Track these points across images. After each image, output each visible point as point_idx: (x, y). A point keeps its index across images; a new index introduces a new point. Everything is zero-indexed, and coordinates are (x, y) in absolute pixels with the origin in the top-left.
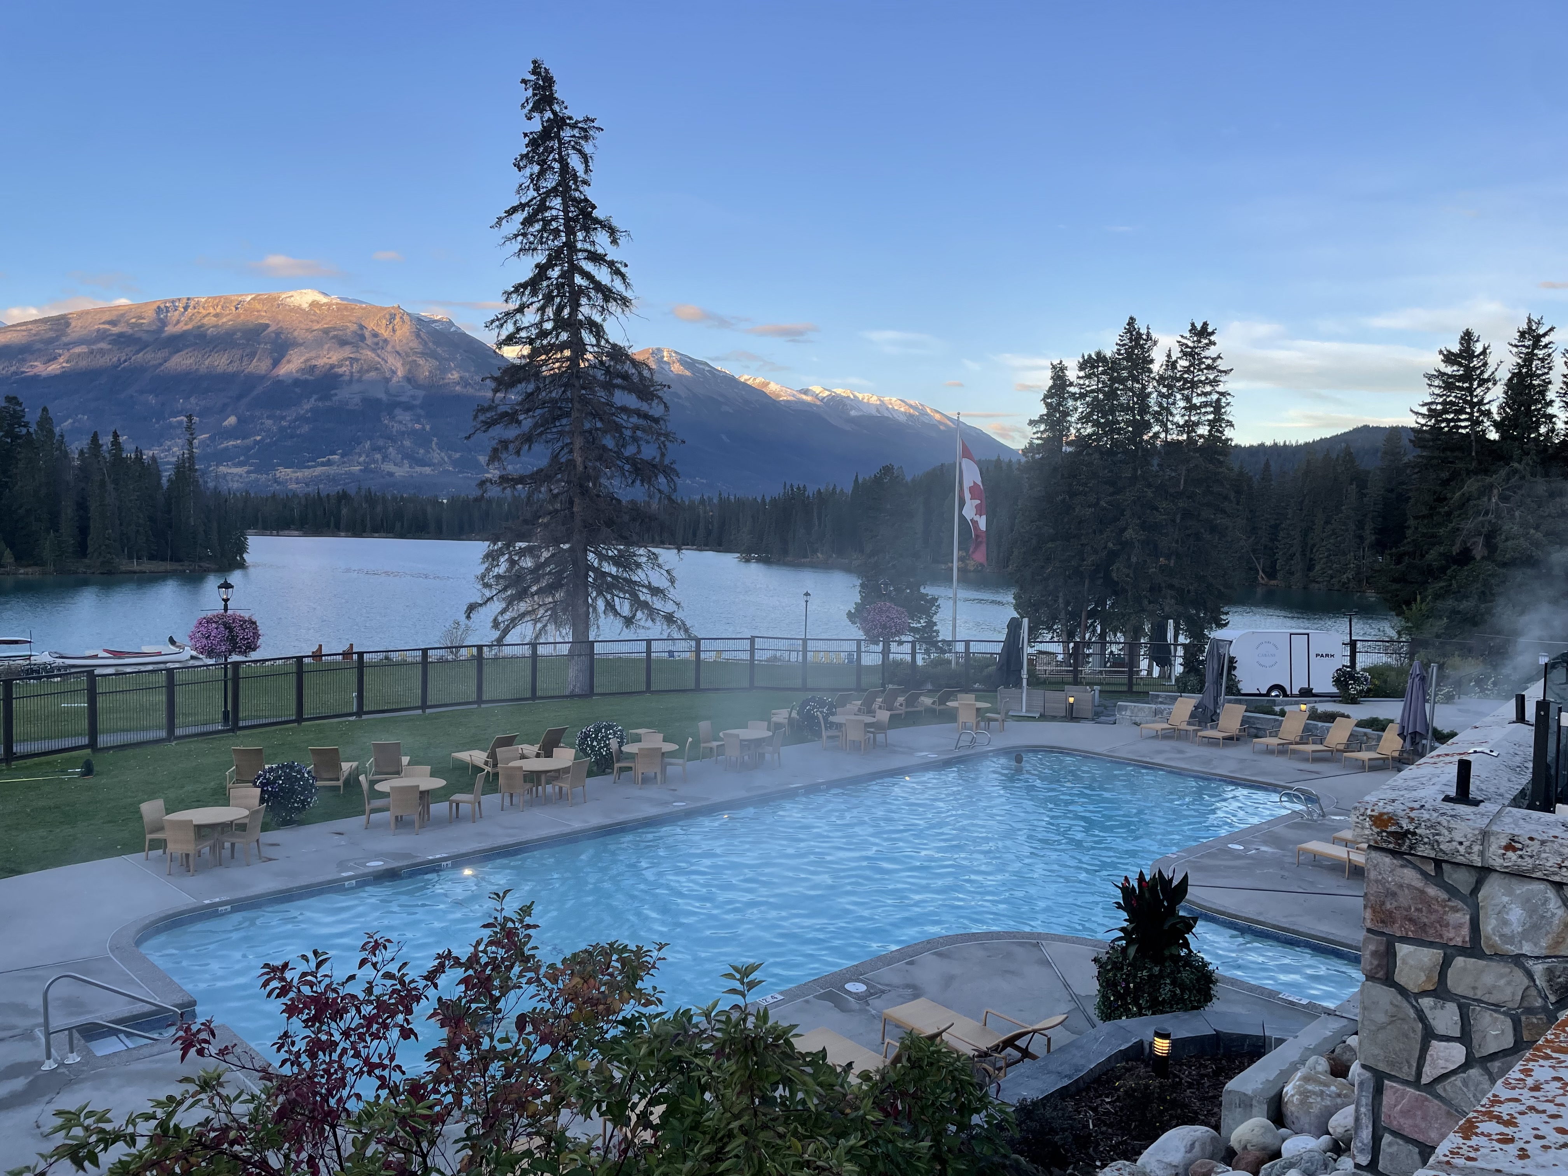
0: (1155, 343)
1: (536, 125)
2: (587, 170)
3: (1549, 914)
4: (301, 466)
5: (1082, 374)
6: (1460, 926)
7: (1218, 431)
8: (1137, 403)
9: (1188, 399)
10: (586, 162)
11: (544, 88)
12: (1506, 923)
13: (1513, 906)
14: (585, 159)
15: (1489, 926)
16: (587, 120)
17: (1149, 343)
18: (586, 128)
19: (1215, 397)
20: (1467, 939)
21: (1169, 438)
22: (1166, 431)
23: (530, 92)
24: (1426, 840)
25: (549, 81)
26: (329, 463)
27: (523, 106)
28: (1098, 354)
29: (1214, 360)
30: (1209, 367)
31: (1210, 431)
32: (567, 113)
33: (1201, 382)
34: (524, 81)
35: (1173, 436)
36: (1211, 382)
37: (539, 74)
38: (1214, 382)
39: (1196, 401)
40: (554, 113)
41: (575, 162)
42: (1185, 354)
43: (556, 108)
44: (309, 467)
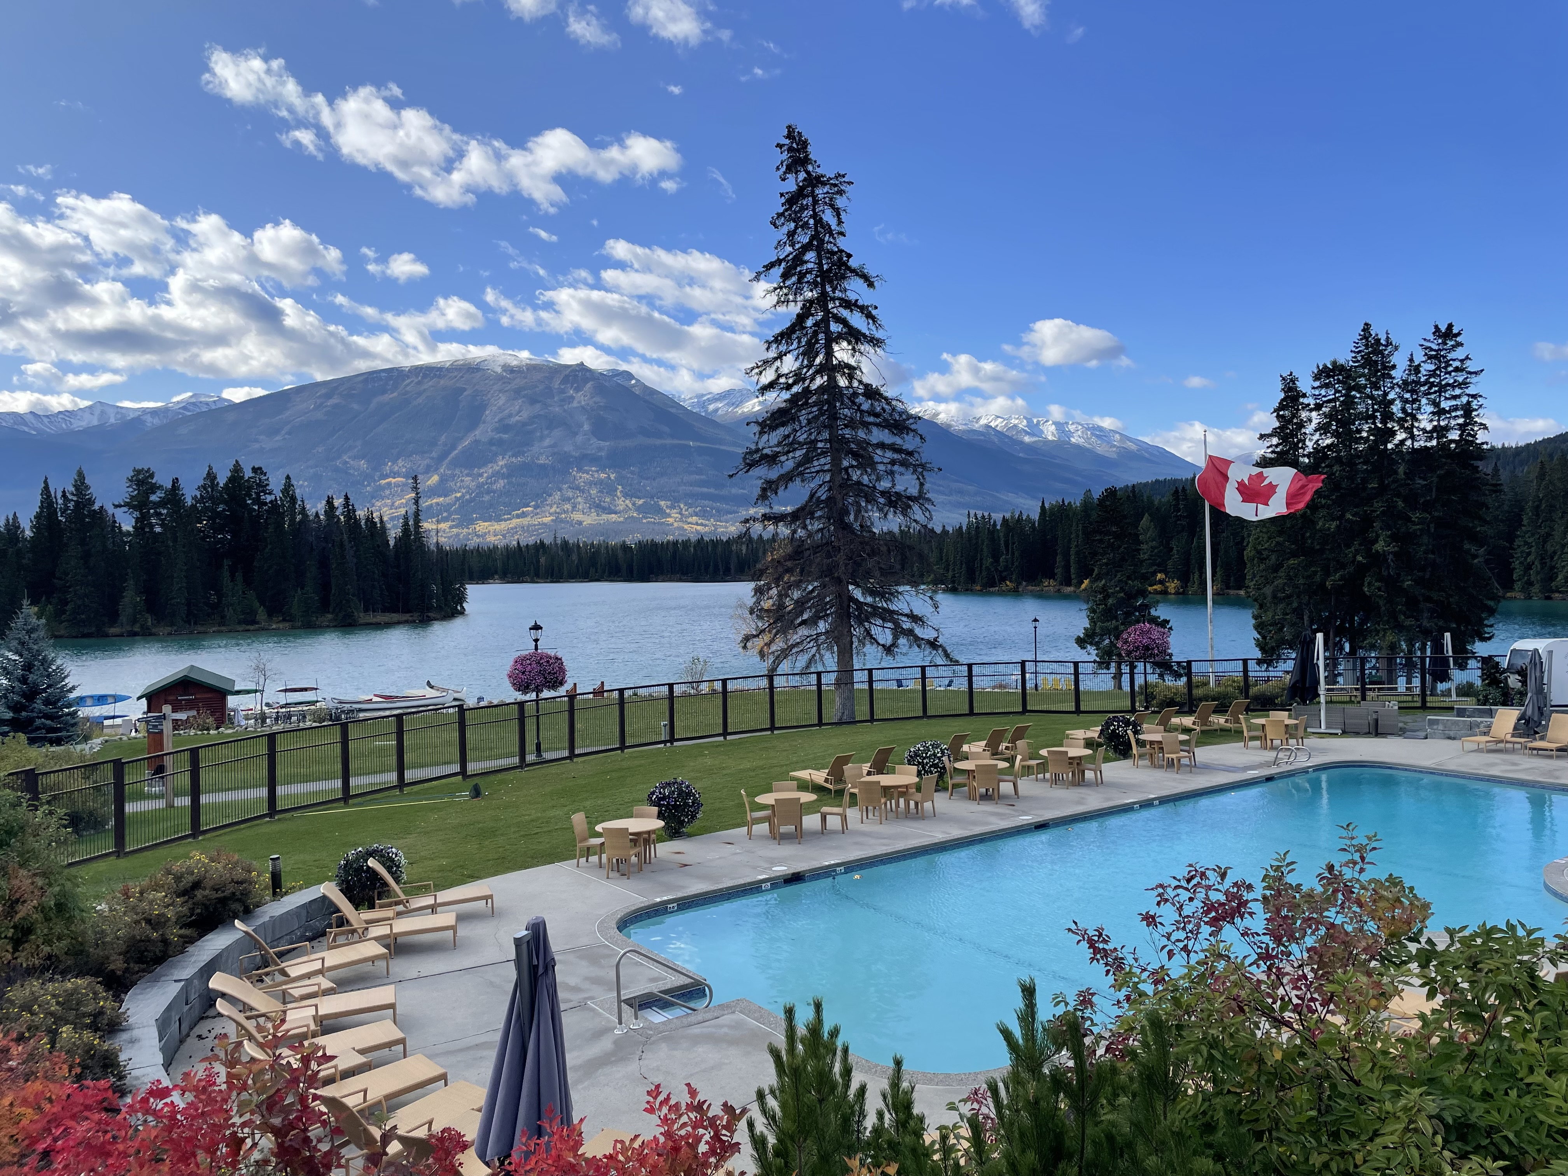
0: (1396, 348)
1: (791, 185)
2: (840, 222)
4: (499, 520)
5: (1317, 384)
7: (1469, 435)
8: (1377, 411)
9: (1436, 404)
10: (838, 215)
11: (798, 150)
14: (837, 212)
16: (839, 176)
17: (1389, 348)
18: (838, 185)
19: (1465, 399)
21: (1417, 445)
22: (1413, 437)
23: (785, 156)
25: (805, 144)
26: (524, 515)
27: (778, 169)
28: (1334, 363)
29: (1462, 361)
30: (1457, 369)
31: (1461, 436)
32: (820, 171)
33: (1448, 385)
34: (780, 146)
35: (1420, 444)
36: (1460, 384)
37: (794, 138)
38: (1464, 384)
39: (1446, 405)
40: (808, 173)
41: (828, 217)
42: (1430, 357)
43: (810, 168)
44: (506, 520)
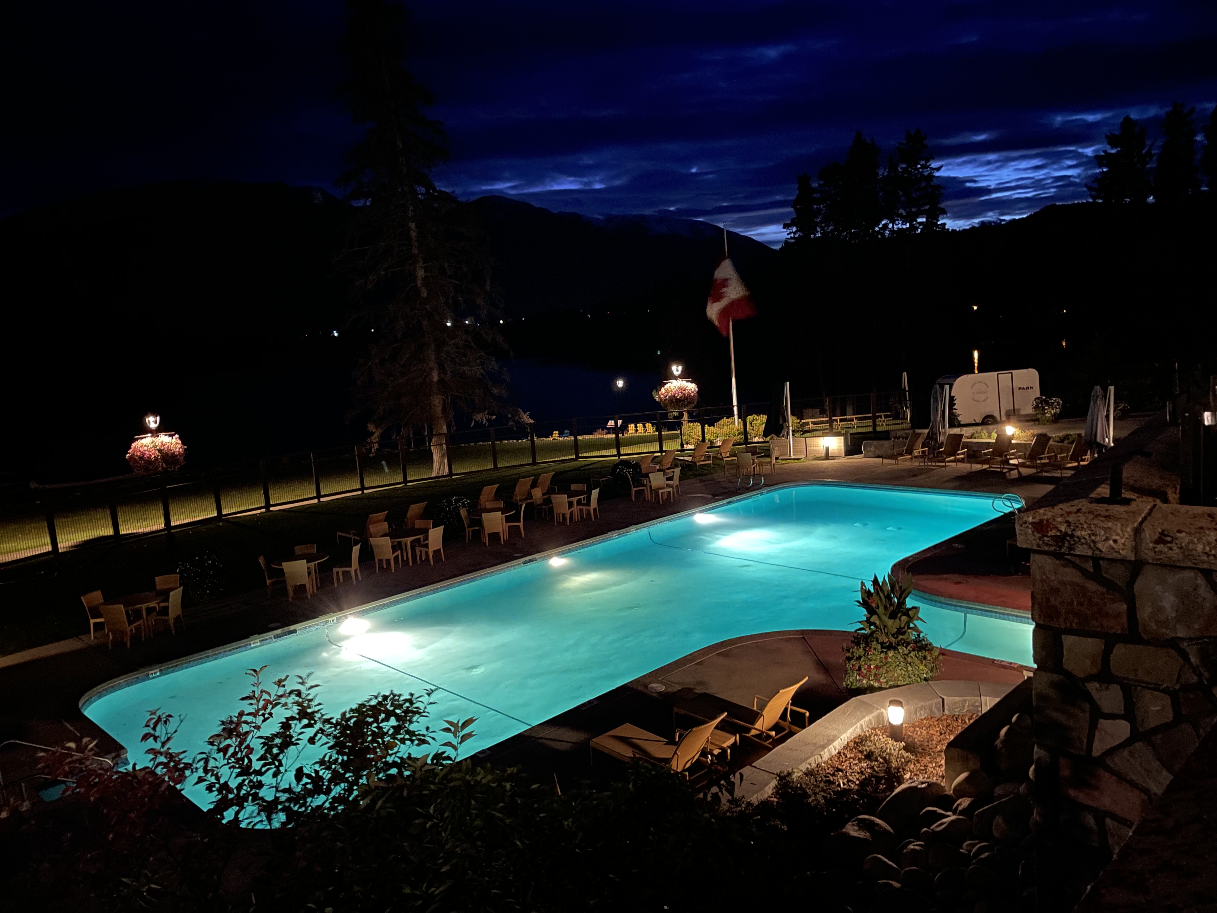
3: (1200, 600)
6: (1118, 615)
12: (1160, 609)
13: (1167, 594)
15: (1145, 612)
17: (874, 151)
19: (929, 190)
20: (1126, 626)
21: (896, 227)
22: (893, 222)
24: (1083, 541)
28: (834, 164)
30: (923, 167)
31: (927, 219)
33: (917, 179)
35: (899, 226)
36: (926, 178)
